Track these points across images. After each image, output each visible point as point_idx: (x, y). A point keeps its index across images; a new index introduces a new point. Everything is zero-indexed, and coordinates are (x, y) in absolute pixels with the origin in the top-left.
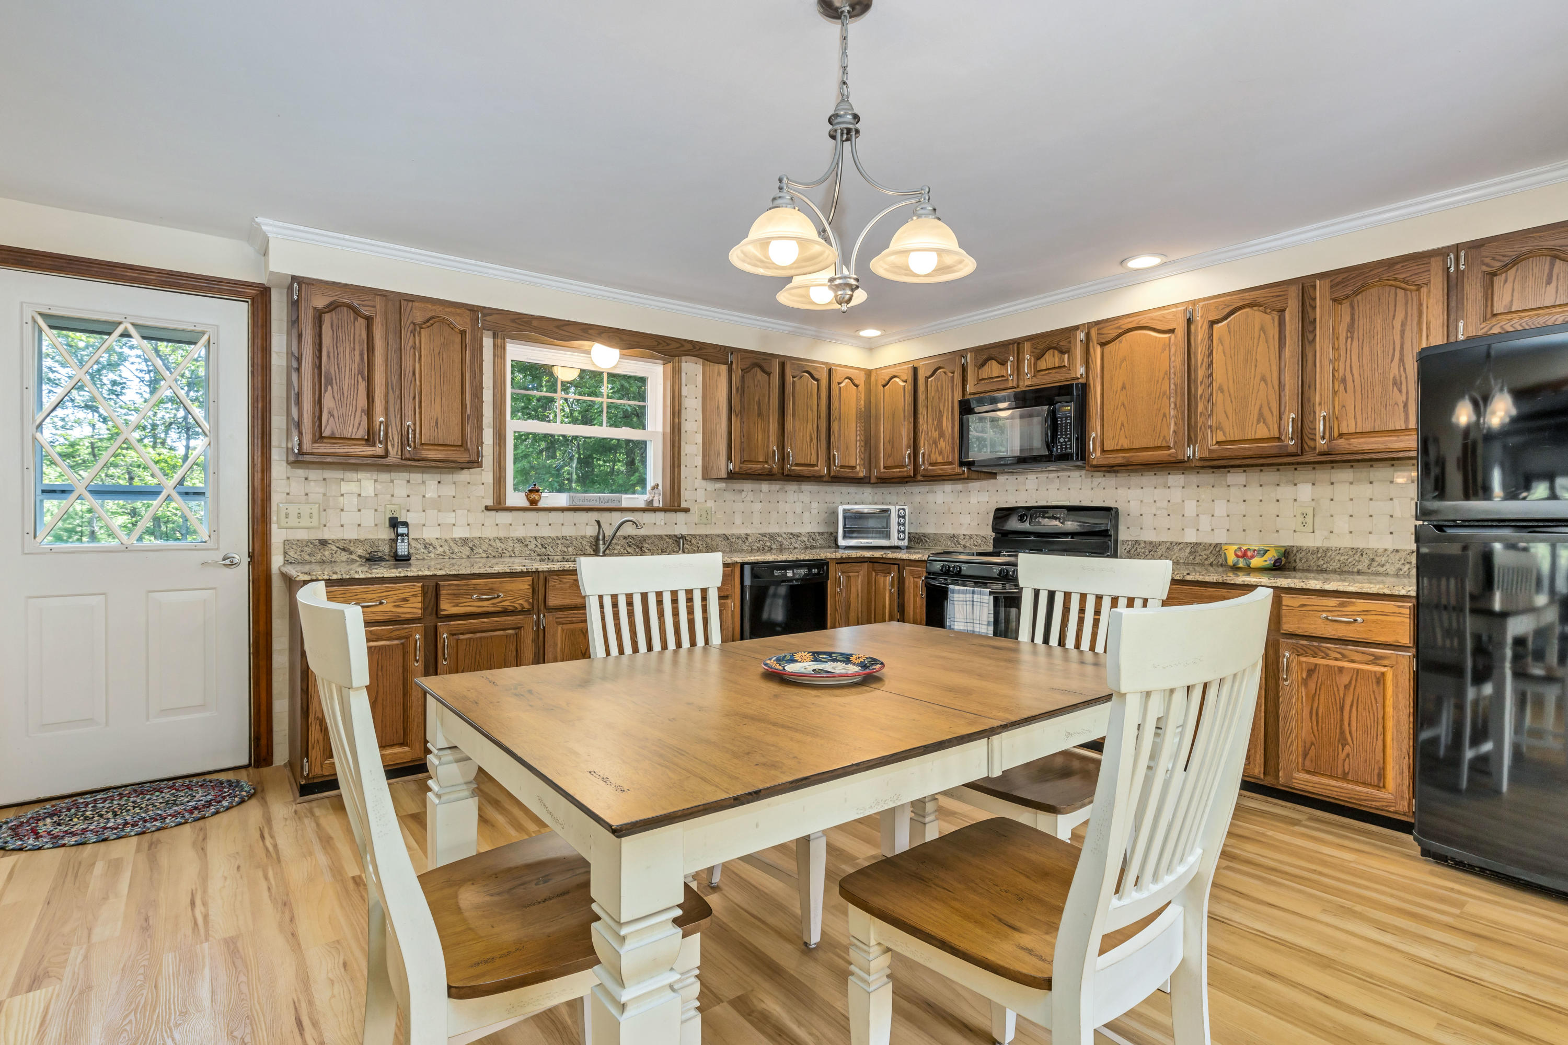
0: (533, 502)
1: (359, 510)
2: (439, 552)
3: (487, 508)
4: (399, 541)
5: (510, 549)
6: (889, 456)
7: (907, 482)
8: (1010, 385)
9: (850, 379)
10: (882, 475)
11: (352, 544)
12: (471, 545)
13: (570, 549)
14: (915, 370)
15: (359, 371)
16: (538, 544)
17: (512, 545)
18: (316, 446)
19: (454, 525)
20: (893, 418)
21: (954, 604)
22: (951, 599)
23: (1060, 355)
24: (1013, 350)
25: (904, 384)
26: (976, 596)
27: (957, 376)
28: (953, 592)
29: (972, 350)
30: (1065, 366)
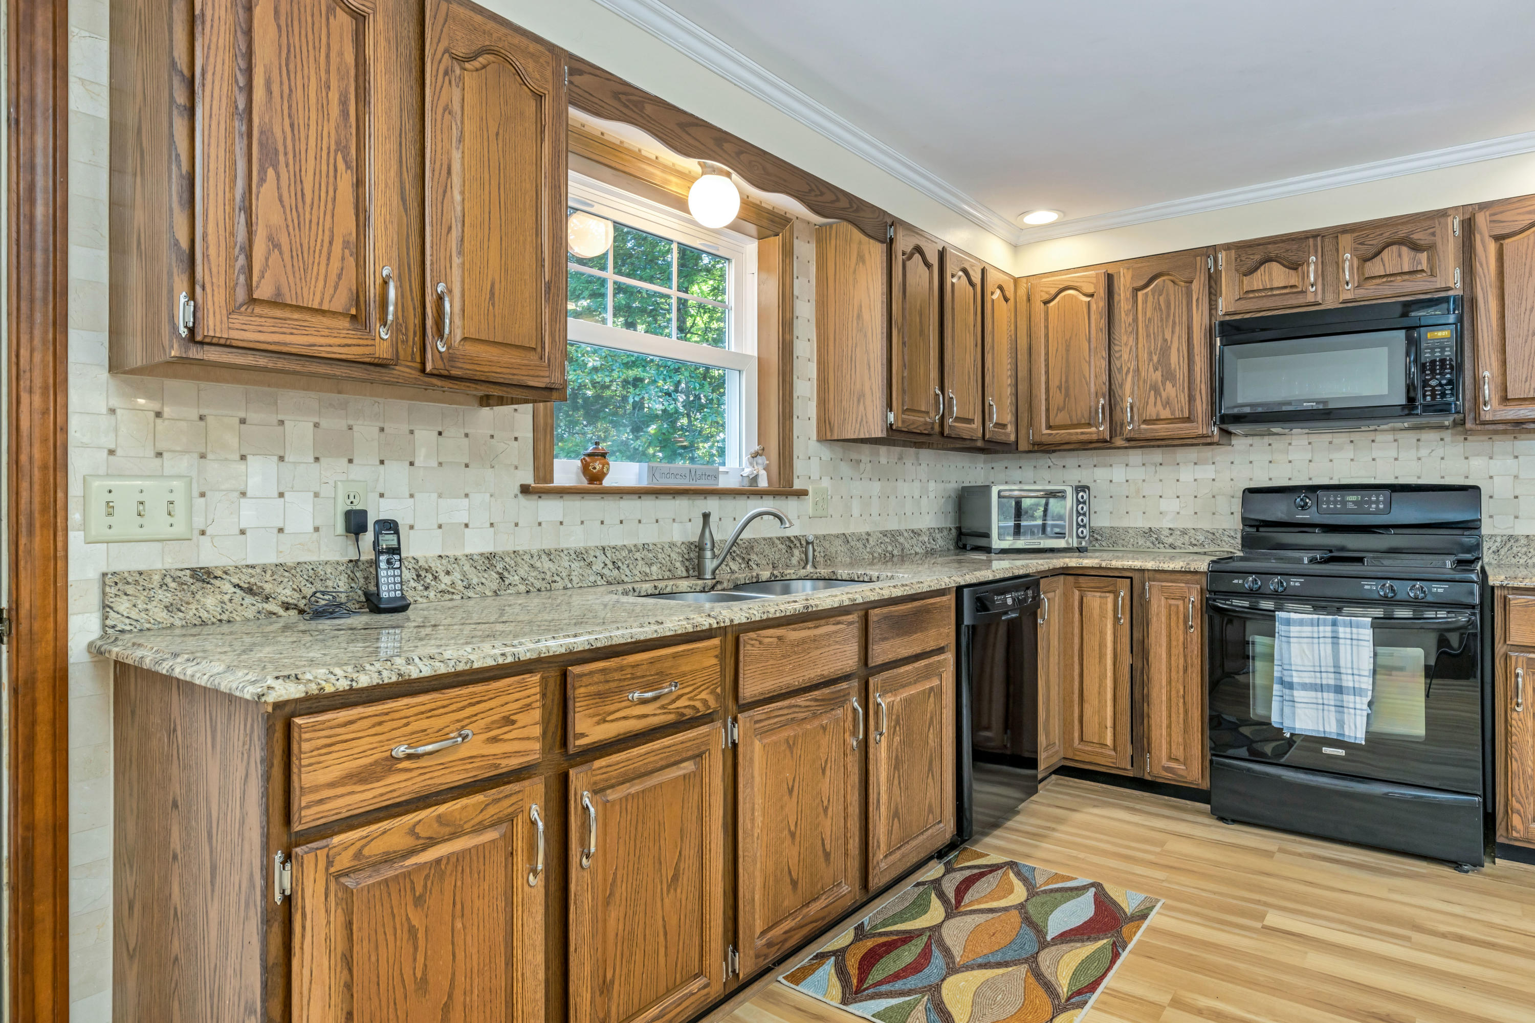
0: (595, 478)
1: (281, 495)
2: (443, 587)
3: (525, 490)
4: (383, 565)
5: (564, 574)
6: (1060, 410)
7: (1054, 451)
8: (1310, 298)
9: (1001, 288)
10: (1045, 439)
11: (268, 577)
12: (499, 567)
13: (654, 568)
14: (1110, 278)
15: (338, 143)
16: (608, 562)
17: (567, 564)
18: (238, 320)
19: (467, 526)
20: (1068, 351)
21: (1289, 642)
22: (1283, 634)
23: (1413, 253)
24: (1316, 246)
25: (1088, 299)
26: (1341, 629)
27: (1199, 287)
28: (1288, 622)
29: (1227, 247)
30: (1422, 271)
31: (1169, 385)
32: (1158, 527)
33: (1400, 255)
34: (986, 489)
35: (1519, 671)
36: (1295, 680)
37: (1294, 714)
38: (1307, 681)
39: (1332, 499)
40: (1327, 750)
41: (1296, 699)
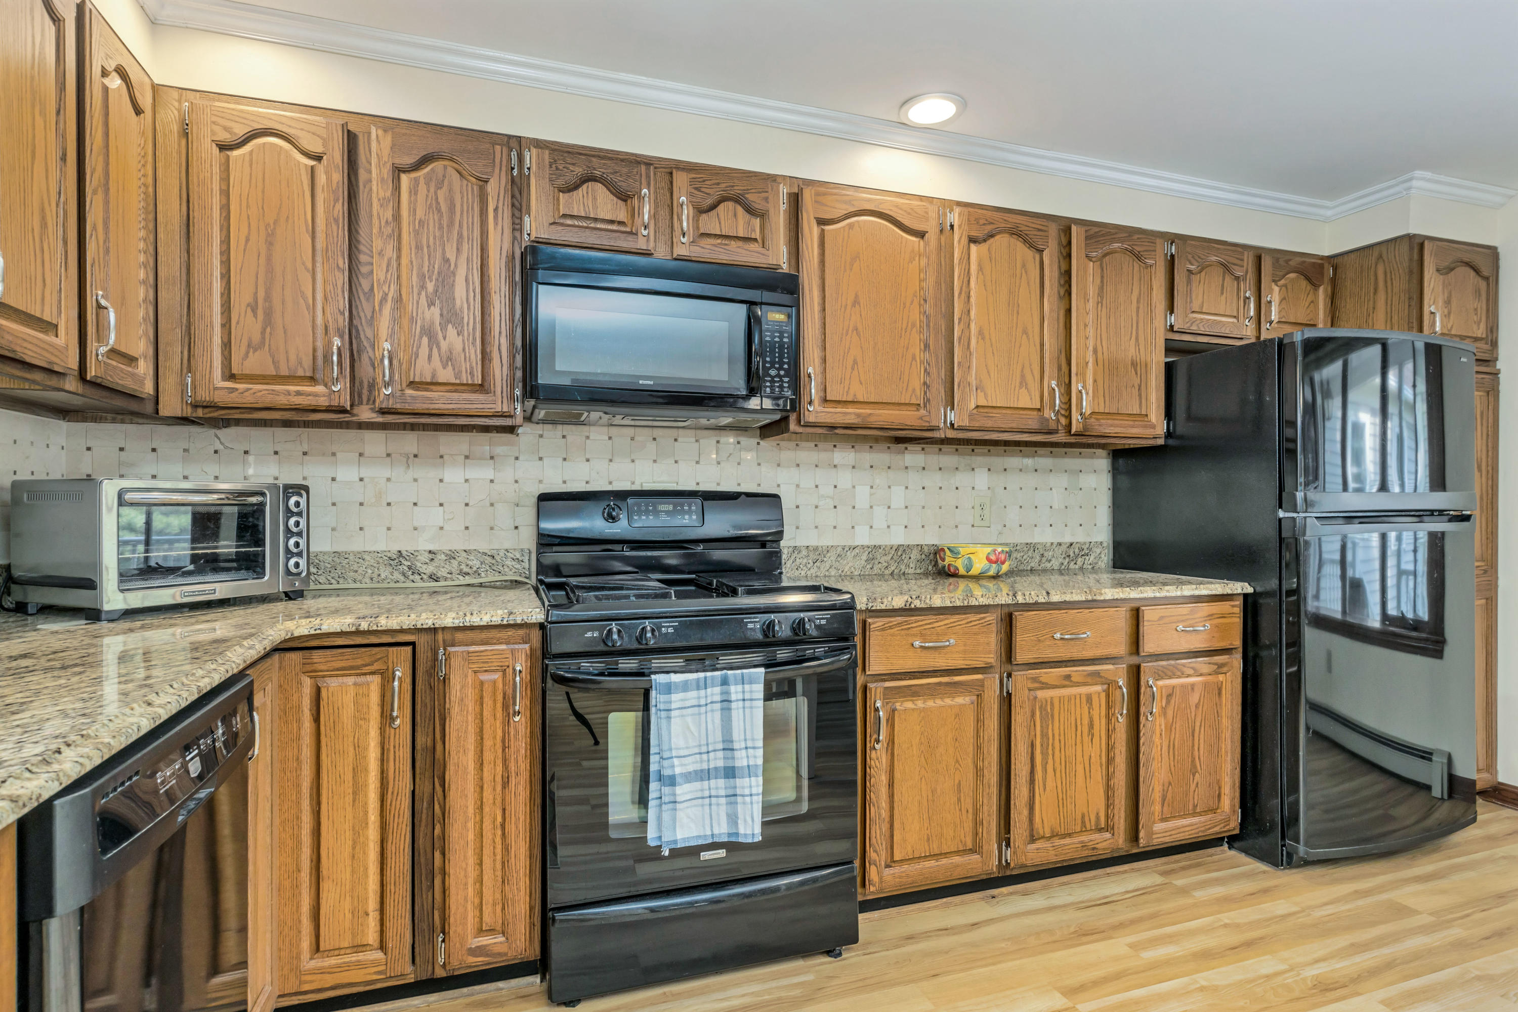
8: (642, 244)
9: (120, 71)
10: (220, 399)
14: (351, 138)
21: (669, 718)
22: (662, 706)
23: (748, 216)
24: (648, 177)
25: (312, 163)
26: (733, 688)
27: (496, 187)
28: (668, 689)
29: (539, 144)
30: (755, 240)
31: (451, 331)
32: (411, 549)
33: (735, 215)
34: (90, 483)
35: (878, 704)
36: (678, 771)
37: (674, 820)
38: (691, 768)
39: (643, 508)
40: (706, 856)
41: (678, 799)
